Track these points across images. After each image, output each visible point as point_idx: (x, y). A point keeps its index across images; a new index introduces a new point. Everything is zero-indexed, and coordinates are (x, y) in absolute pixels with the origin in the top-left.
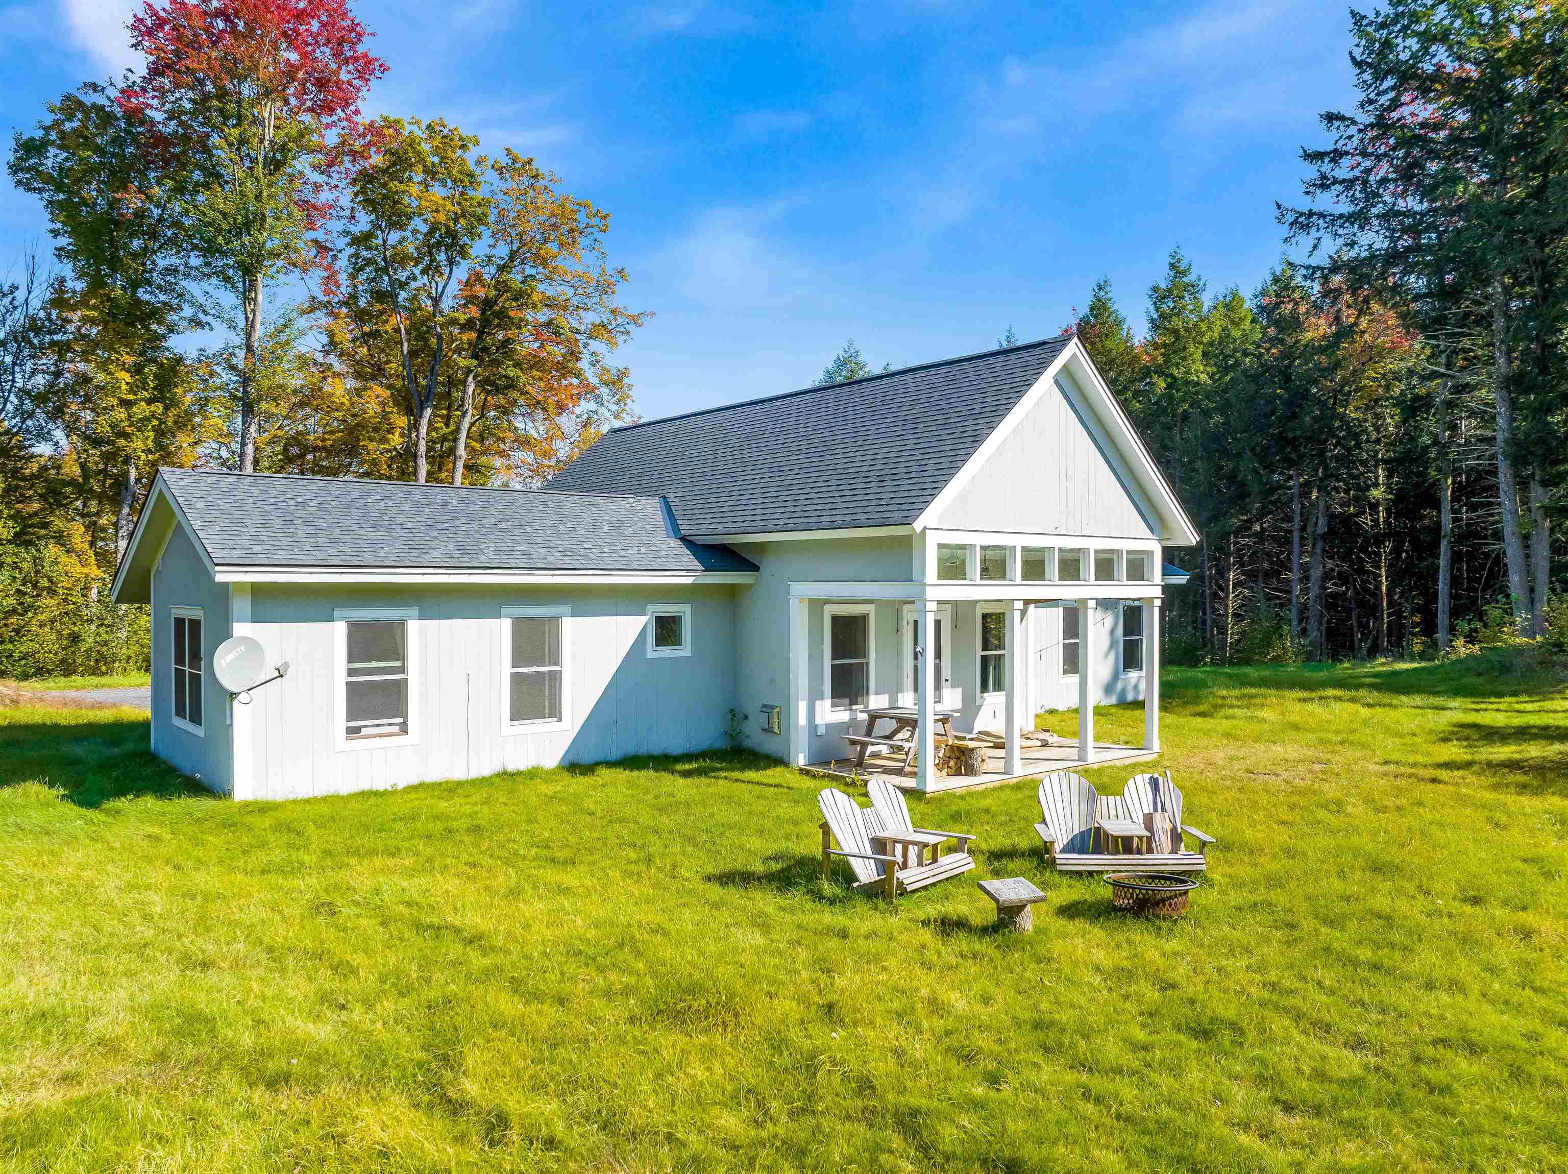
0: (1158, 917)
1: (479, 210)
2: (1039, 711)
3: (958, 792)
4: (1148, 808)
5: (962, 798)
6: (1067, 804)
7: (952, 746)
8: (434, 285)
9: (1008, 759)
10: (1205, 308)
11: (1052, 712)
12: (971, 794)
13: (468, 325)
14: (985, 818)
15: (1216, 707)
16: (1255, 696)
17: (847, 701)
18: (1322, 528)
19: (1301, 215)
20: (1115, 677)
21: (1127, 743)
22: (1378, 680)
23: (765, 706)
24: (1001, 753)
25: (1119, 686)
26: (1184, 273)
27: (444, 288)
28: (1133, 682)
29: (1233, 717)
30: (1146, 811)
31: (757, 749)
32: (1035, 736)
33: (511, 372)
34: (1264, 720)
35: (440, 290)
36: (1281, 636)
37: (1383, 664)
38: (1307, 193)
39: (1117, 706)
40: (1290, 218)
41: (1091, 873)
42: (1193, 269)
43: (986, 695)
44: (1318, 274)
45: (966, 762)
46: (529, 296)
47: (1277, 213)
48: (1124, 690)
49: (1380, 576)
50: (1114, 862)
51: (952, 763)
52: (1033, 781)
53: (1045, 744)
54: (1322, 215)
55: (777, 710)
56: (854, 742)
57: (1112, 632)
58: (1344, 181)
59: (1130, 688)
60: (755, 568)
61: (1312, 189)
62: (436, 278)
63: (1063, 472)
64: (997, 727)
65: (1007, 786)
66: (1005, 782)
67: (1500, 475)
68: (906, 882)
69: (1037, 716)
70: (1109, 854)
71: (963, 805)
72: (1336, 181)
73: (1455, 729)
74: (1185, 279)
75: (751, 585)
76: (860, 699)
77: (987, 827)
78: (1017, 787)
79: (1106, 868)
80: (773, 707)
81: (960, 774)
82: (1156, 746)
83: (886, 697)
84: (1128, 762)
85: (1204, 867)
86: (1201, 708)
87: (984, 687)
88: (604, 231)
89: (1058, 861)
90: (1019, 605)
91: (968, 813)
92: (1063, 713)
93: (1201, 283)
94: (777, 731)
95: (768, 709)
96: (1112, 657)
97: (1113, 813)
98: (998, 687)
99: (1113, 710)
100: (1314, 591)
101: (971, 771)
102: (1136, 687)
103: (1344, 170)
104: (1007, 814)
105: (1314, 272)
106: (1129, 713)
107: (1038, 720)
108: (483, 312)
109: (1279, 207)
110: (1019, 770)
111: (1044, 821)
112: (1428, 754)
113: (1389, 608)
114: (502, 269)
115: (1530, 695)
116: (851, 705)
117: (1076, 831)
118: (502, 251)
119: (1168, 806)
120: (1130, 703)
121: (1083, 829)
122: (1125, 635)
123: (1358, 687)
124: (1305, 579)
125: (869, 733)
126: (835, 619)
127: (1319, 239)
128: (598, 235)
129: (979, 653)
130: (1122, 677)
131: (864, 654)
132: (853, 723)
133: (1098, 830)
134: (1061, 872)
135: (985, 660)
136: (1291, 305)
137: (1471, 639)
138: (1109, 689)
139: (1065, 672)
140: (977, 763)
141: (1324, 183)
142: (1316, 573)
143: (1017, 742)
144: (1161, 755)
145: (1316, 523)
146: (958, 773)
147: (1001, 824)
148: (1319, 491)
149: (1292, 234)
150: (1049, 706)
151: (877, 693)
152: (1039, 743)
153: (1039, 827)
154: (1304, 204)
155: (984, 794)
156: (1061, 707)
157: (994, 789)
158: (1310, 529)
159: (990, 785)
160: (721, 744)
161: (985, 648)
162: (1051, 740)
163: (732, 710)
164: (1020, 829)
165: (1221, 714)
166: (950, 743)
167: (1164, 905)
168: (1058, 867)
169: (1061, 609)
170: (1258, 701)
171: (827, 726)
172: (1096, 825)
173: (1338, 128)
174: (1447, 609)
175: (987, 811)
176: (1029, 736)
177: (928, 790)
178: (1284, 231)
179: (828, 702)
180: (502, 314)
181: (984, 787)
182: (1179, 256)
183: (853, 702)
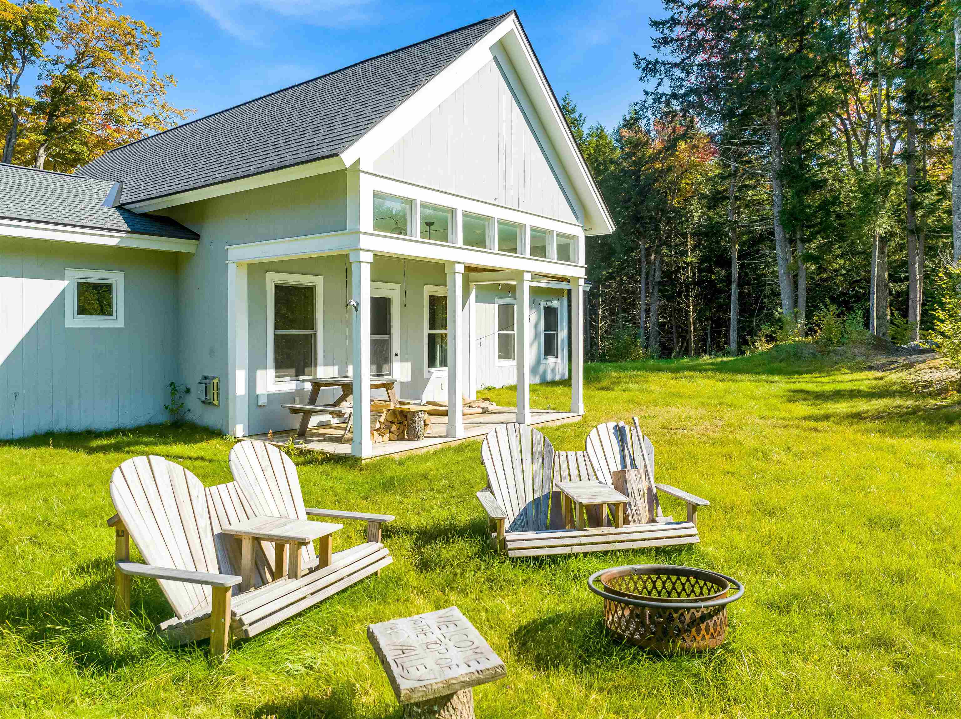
0: (691, 654)
1: (46, 17)
2: (480, 388)
3: (397, 457)
4: (616, 466)
5: (401, 463)
6: (517, 463)
7: (394, 411)
8: (9, 76)
9: (451, 426)
10: (585, 135)
11: (489, 389)
12: (411, 459)
13: (39, 108)
14: (422, 484)
15: (614, 384)
16: (637, 377)
17: (293, 371)
18: (658, 279)
19: (650, 62)
20: (538, 362)
21: (554, 409)
22: (714, 367)
23: (204, 378)
24: (444, 419)
25: (541, 369)
26: (572, 111)
27: (18, 78)
28: (551, 366)
29: (629, 390)
30: (613, 469)
31: (198, 422)
32: (477, 405)
33: (77, 147)
34: (652, 392)
35: (14, 78)
36: (636, 346)
37: (708, 359)
38: (655, 47)
39: (540, 384)
40: (643, 65)
41: (554, 559)
42: (577, 109)
43: (433, 369)
44: (663, 99)
45: (409, 425)
46: (90, 87)
47: (635, 61)
48: (545, 372)
49: (689, 312)
50: (584, 540)
51: (394, 428)
52: (475, 442)
53: (485, 411)
54: (664, 64)
55: (216, 380)
56: (294, 411)
57: (536, 326)
58: (678, 39)
59: (549, 371)
60: (196, 237)
61: (658, 44)
62: (11, 69)
63: (502, 146)
64: (442, 398)
65: (449, 449)
66: (447, 445)
67: (776, 234)
68: (247, 620)
69: (478, 392)
70: (574, 528)
71: (398, 472)
72: (672, 40)
73: (792, 394)
74: (572, 116)
75: (193, 255)
76: (307, 370)
77: (422, 495)
78: (460, 449)
79: (576, 549)
80: (212, 378)
81: (403, 439)
82: (581, 411)
83: (336, 368)
84: (559, 423)
85: (695, 540)
86: (604, 384)
87: (432, 363)
88: (156, 46)
89: (510, 545)
90: (460, 268)
91: (402, 481)
92: (499, 390)
93: (582, 119)
94: (216, 403)
95: (207, 381)
96: (536, 345)
97: (574, 472)
98: (444, 363)
99: (538, 387)
100: (653, 320)
101: (413, 435)
102: (553, 370)
103: (679, 31)
104: (446, 478)
105: (660, 98)
106: (550, 389)
107: (479, 395)
108: (53, 99)
109: (636, 56)
110: (461, 432)
111: (489, 487)
112: (789, 411)
113: (694, 332)
114: (70, 67)
115: (820, 373)
116: (298, 375)
117: (530, 499)
118: (69, 54)
119: (639, 461)
120: (549, 383)
121: (538, 495)
122: (545, 330)
123: (706, 370)
124: (648, 312)
125: (313, 400)
126: (279, 289)
127: (662, 79)
128: (152, 49)
129: (427, 331)
130: (543, 362)
131: (310, 323)
132: (299, 392)
133: (557, 495)
134: (514, 560)
135: (432, 339)
136: (646, 120)
137: (771, 338)
138: (534, 371)
139: (500, 357)
140: (419, 426)
141: (666, 41)
142: (654, 307)
143: (459, 409)
144: (585, 417)
145: (654, 276)
146: (401, 438)
147: (438, 491)
148: (655, 255)
149: (644, 75)
150: (488, 385)
151: (325, 364)
152: (480, 410)
153: (483, 496)
154: (652, 55)
155: (424, 458)
156: (498, 386)
157: (435, 453)
158: (650, 279)
159: (432, 449)
160: (163, 418)
161: (432, 327)
162: (490, 408)
163: (172, 383)
164: (460, 495)
165: (620, 387)
166: (392, 407)
167: (698, 631)
168: (511, 554)
169: (497, 306)
170: (640, 379)
171: (271, 397)
172: (555, 489)
173: (672, 8)
174: (736, 329)
175: (425, 476)
176: (472, 404)
177: (364, 456)
178: (639, 73)
179: (271, 372)
180: (69, 101)
181: (425, 450)
182: (568, 101)
183: (300, 372)
